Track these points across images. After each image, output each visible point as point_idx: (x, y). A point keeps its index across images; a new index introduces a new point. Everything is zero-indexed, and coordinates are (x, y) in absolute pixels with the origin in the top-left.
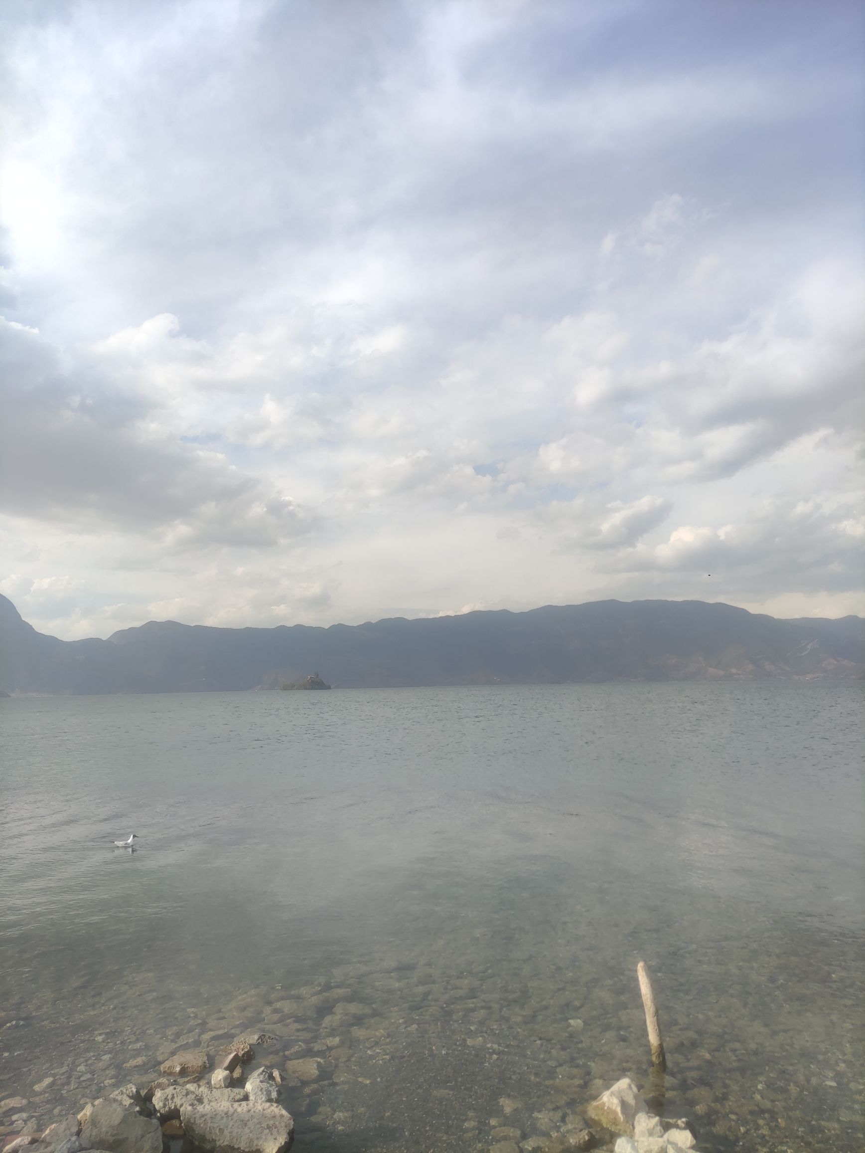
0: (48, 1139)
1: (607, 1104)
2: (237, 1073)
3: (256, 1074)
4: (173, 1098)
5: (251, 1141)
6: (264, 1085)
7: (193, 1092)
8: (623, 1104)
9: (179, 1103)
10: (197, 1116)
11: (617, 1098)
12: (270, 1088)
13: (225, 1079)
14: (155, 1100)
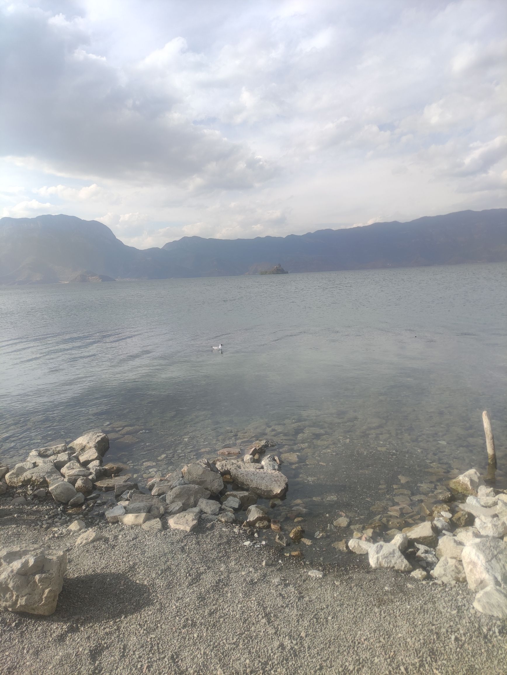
0: (168, 479)
1: (462, 481)
2: (257, 457)
3: (266, 458)
4: (226, 465)
5: (267, 486)
6: (271, 463)
7: (235, 464)
8: (472, 481)
9: (229, 468)
10: (239, 473)
11: (468, 478)
12: (274, 464)
13: (251, 459)
14: (217, 466)
